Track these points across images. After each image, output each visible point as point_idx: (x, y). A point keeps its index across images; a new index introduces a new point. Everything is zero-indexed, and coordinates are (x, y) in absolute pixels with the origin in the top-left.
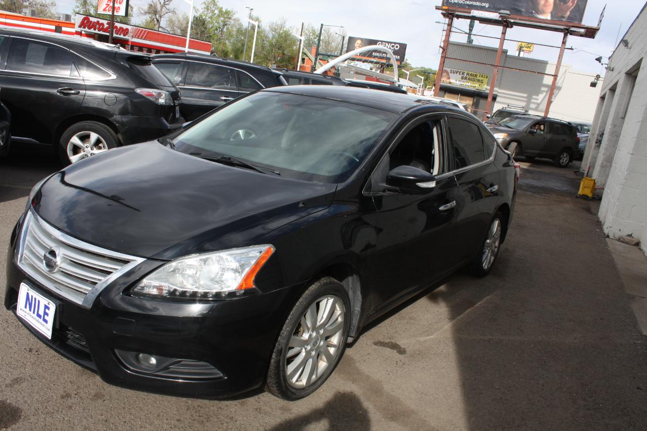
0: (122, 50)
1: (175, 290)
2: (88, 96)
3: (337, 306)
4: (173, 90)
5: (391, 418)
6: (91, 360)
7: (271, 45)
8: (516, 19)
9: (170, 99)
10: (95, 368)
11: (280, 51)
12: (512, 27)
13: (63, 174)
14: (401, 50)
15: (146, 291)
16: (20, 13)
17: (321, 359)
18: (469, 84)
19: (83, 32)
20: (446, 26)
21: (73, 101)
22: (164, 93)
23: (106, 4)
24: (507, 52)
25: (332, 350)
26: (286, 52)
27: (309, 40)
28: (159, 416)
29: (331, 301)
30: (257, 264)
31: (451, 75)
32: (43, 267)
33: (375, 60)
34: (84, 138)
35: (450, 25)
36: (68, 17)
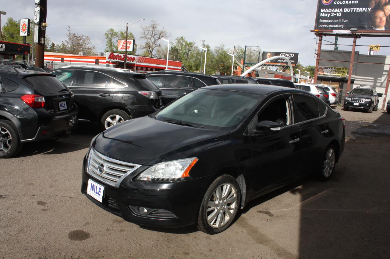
0: (131, 72)
1: (155, 178)
2: (114, 97)
3: (232, 188)
4: (158, 90)
5: (260, 243)
6: (119, 212)
7: (217, 61)
8: (362, 33)
9: (156, 96)
10: (121, 215)
11: (222, 64)
12: (360, 37)
13: (104, 133)
14: (295, 57)
15: (142, 179)
16: (78, 54)
17: (226, 216)
18: (336, 74)
19: (110, 62)
20: (318, 41)
21: (107, 100)
22: (153, 93)
23: (122, 45)
24: (359, 53)
25: (232, 211)
26: (225, 64)
27: (239, 55)
28: (149, 239)
29: (229, 186)
30: (190, 166)
31: (324, 70)
32: (98, 172)
33: (279, 64)
34: (113, 118)
35: (321, 40)
36: (102, 54)
